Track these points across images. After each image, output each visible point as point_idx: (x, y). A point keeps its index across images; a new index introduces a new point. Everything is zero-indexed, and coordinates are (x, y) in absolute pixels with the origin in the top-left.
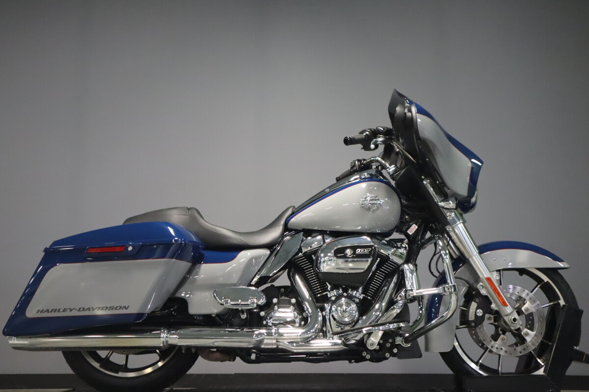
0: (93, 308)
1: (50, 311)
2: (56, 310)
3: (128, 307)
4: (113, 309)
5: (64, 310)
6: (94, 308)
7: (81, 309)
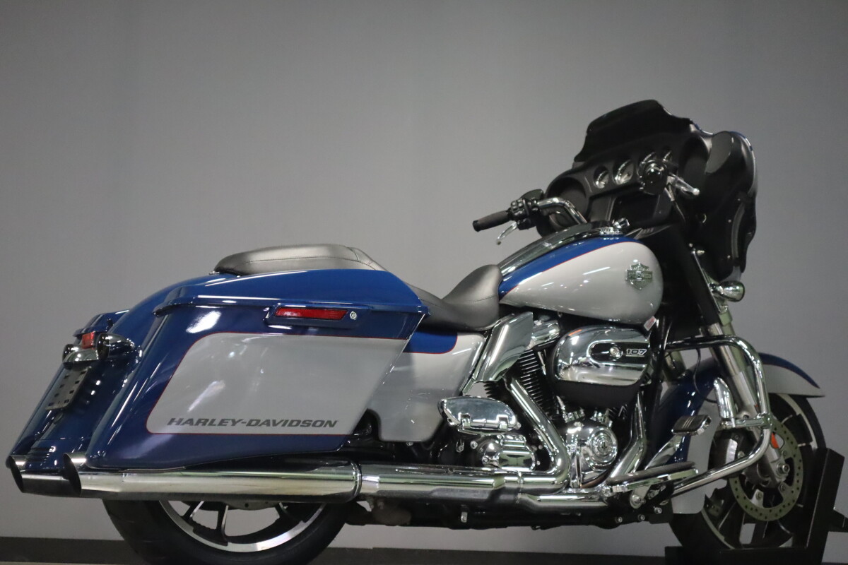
0: (274, 421)
1: (195, 422)
2: (207, 420)
3: (336, 422)
4: (309, 425)
5: (222, 422)
6: (277, 422)
7: (254, 423)
